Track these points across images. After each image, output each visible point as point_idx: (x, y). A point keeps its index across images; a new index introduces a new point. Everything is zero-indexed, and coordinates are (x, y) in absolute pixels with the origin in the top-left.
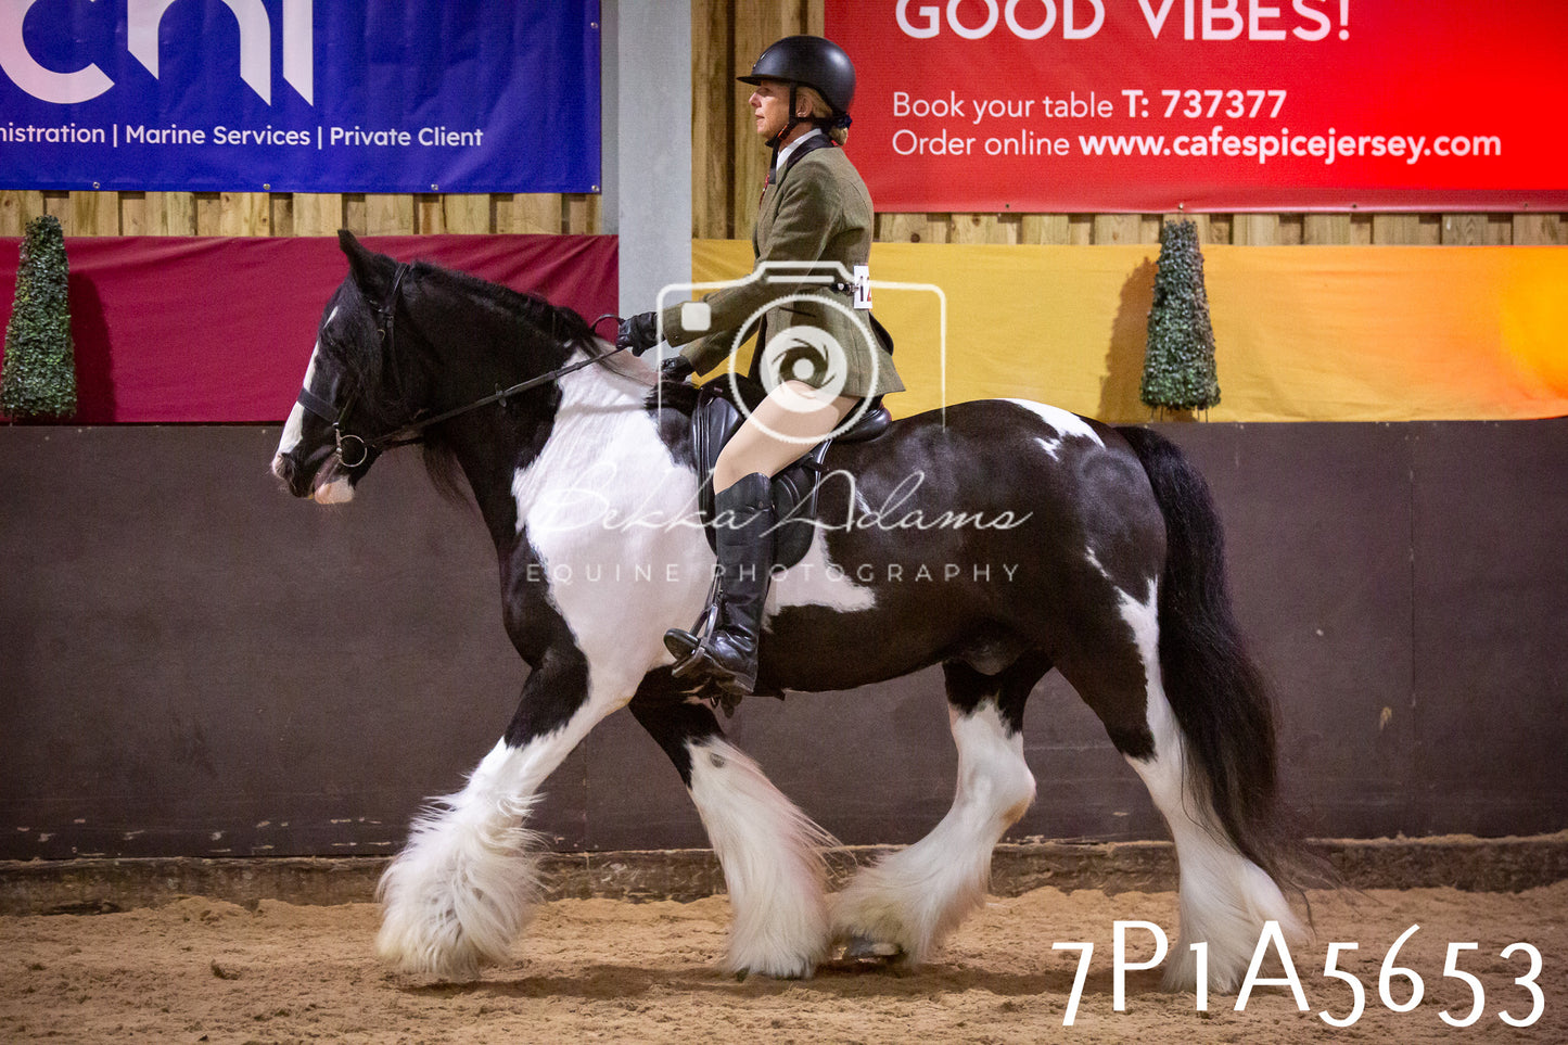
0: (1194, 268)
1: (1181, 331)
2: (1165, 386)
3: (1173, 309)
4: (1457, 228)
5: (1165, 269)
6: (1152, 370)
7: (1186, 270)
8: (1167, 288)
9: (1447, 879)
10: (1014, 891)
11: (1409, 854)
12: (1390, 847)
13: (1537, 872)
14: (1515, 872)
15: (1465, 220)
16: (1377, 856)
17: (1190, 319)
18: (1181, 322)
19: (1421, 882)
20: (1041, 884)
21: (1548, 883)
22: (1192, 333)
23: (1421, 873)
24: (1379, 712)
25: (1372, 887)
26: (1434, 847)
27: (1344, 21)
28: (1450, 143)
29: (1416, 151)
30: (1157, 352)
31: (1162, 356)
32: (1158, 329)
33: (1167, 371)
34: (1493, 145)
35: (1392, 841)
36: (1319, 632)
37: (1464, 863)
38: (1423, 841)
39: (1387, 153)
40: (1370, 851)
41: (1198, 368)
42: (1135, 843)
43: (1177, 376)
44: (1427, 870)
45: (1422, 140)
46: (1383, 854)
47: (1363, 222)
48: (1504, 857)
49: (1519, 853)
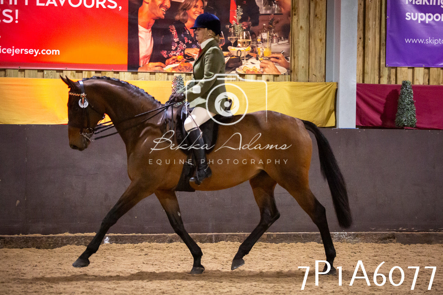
4: (48, 74)
9: (33, 246)
11: (23, 239)
12: (17, 237)
13: (57, 244)
14: (51, 244)
15: (50, 71)
16: (14, 240)
19: (26, 247)
21: (60, 246)
23: (26, 244)
24: (16, 201)
25: (12, 248)
26: (29, 237)
27: (17, 18)
28: (46, 51)
29: (37, 53)
34: (57, 52)
35: (19, 236)
37: (38, 242)
38: (27, 236)
39: (29, 53)
40: (12, 239)
44: (28, 243)
45: (38, 50)
46: (16, 239)
47: (22, 71)
48: (49, 240)
49: (53, 239)
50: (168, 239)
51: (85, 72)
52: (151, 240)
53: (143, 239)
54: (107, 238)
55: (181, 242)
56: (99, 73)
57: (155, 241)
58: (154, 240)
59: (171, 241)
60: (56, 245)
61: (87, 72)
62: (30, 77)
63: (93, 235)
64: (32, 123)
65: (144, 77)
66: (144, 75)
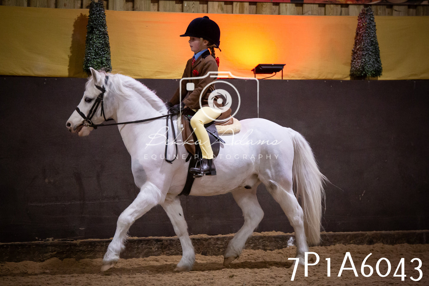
0: (104, 19)
1: (100, 43)
2: (94, 64)
3: (96, 34)
4: (189, 6)
5: (93, 19)
6: (89, 58)
7: (101, 19)
8: (94, 26)
9: (198, 251)
10: (42, 260)
14: (221, 248)
15: (191, 3)
16: (174, 243)
17: (103, 39)
18: (100, 40)
20: (52, 256)
22: (104, 44)
25: (172, 255)
30: (91, 51)
31: (93, 53)
32: (91, 42)
37: (204, 245)
40: (171, 241)
41: (106, 57)
42: (87, 240)
43: (99, 60)
46: (176, 242)
48: (218, 242)
49: (223, 241)
51: (236, 3)
52: (346, 241)
53: (335, 239)
54: (291, 238)
55: (384, 243)
56: (253, 5)
57: (351, 242)
58: (350, 241)
61: (239, 3)
63: (272, 235)
65: (311, 10)
66: (311, 7)
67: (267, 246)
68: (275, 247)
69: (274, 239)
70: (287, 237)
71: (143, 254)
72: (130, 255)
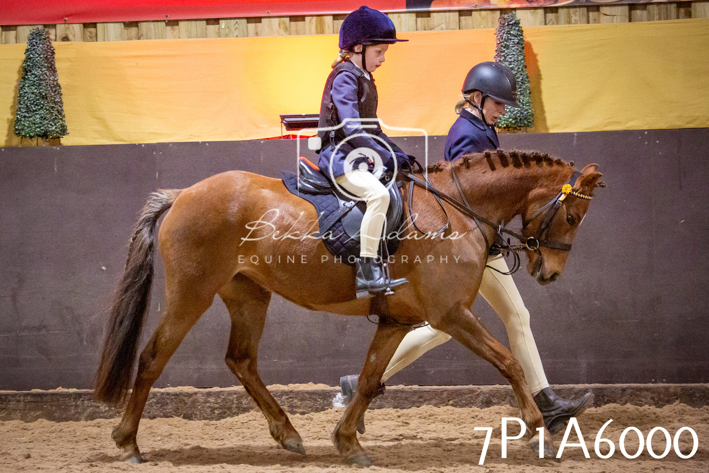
1: (33, 93)
2: (25, 126)
4: (228, 27)
6: (19, 116)
9: (177, 413)
11: (154, 398)
13: (229, 408)
14: (217, 409)
15: (233, 21)
18: (33, 88)
19: (162, 414)
21: (233, 414)
23: (161, 409)
26: (168, 394)
30: (21, 106)
31: (24, 108)
33: (25, 117)
36: (104, 268)
37: (186, 403)
44: (165, 408)
47: (174, 25)
48: (209, 399)
49: (219, 397)
50: (481, 398)
51: (310, 18)
52: (441, 400)
53: (420, 397)
54: (339, 395)
57: (451, 402)
58: (449, 401)
59: (488, 403)
60: (225, 413)
61: (315, 18)
62: (191, 37)
63: (306, 389)
64: (189, 139)
65: (446, 22)
66: (445, 17)
67: (297, 407)
68: (310, 409)
69: (307, 396)
70: (331, 393)
71: (86, 414)
72: (64, 416)
